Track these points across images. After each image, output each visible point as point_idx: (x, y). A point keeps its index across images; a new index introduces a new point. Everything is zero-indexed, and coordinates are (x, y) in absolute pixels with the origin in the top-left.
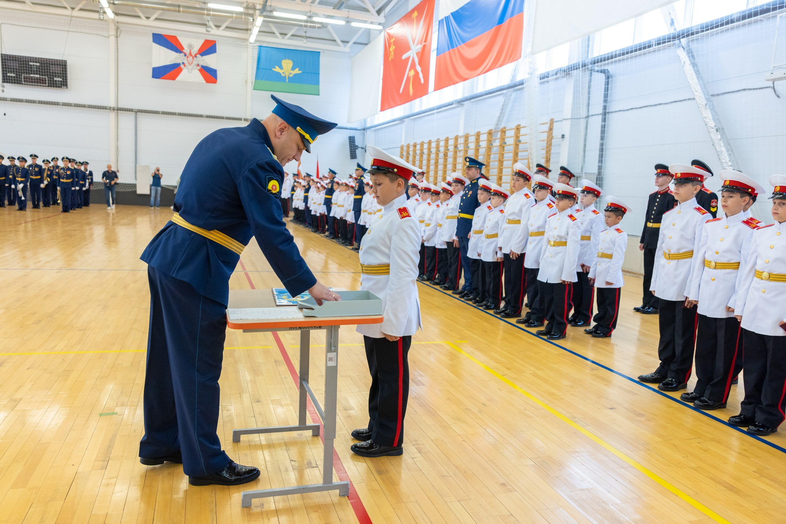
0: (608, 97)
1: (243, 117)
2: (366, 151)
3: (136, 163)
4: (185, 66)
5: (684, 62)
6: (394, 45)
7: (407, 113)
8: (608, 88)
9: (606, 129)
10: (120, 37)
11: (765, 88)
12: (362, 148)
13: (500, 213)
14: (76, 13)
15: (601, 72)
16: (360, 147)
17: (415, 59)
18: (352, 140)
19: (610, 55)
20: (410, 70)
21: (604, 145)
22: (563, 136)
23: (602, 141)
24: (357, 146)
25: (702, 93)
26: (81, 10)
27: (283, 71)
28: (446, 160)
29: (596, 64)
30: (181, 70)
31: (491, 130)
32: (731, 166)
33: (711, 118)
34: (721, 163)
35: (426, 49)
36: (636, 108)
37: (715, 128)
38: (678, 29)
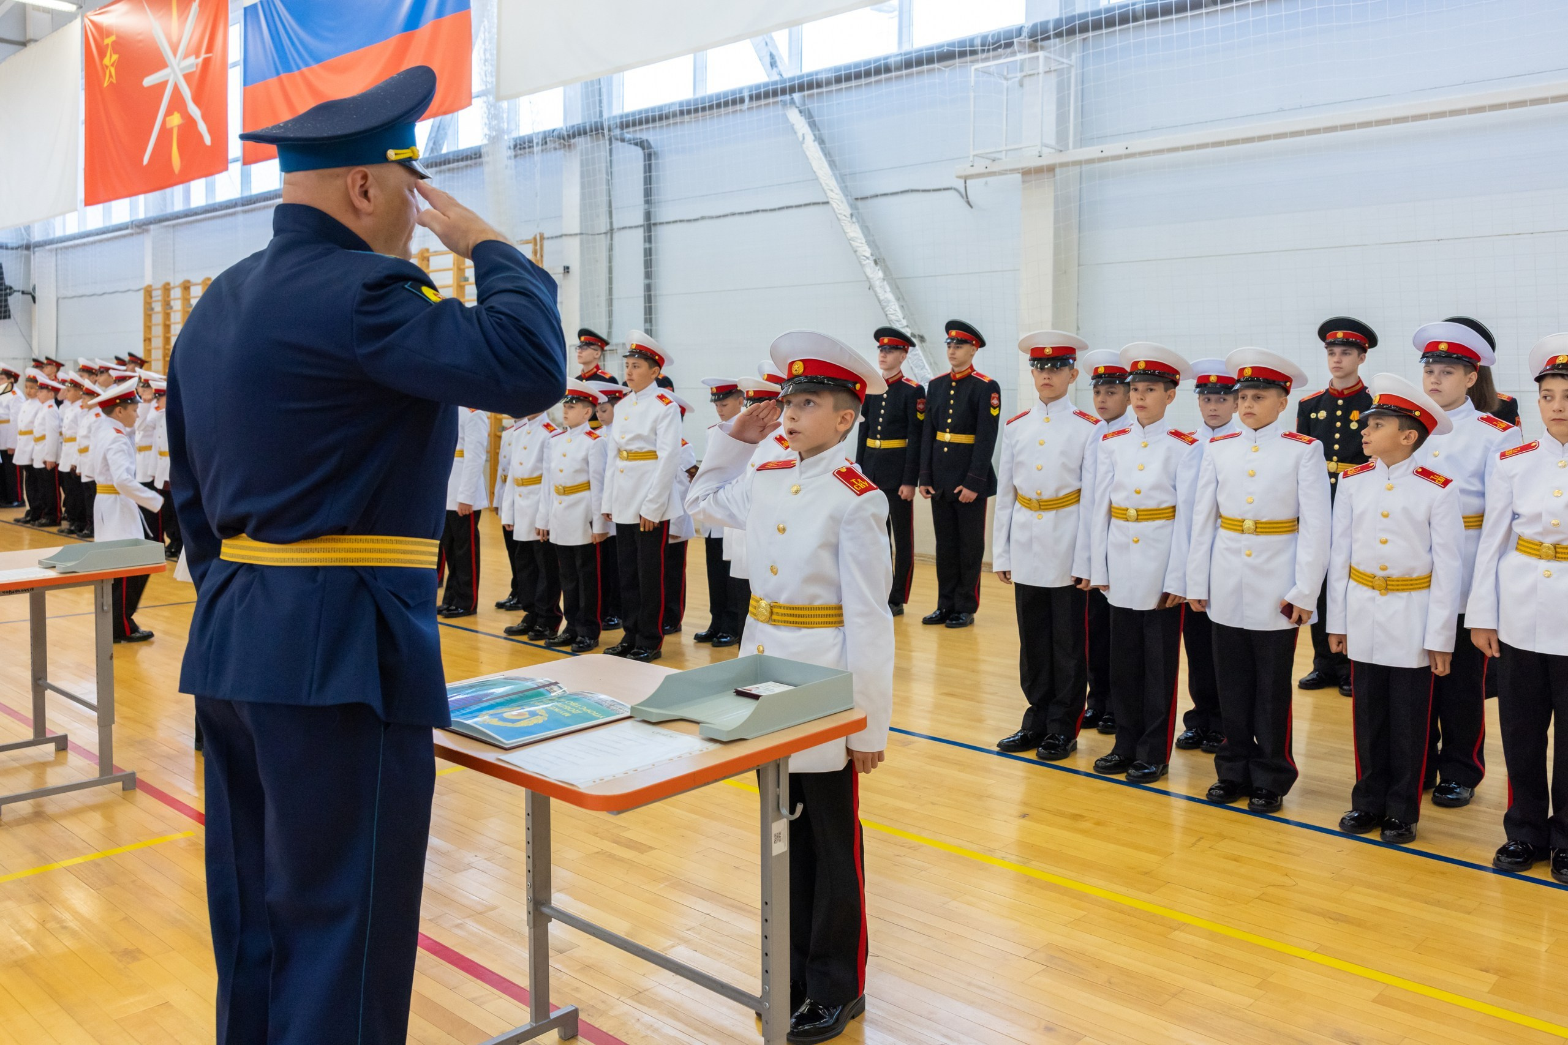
0: (652, 194)
2: (34, 299)
5: (803, 134)
6: (116, 53)
7: (153, 213)
8: (650, 176)
9: (653, 257)
11: (945, 189)
12: (23, 293)
13: (589, 440)
15: (636, 144)
16: (19, 291)
17: (179, 85)
19: (657, 113)
20: (169, 113)
21: (653, 288)
22: (567, 269)
23: (647, 281)
24: (11, 288)
25: (842, 195)
29: (631, 129)
32: (907, 326)
33: (864, 241)
34: (889, 321)
35: (215, 66)
36: (711, 218)
37: (872, 258)
38: (787, 75)
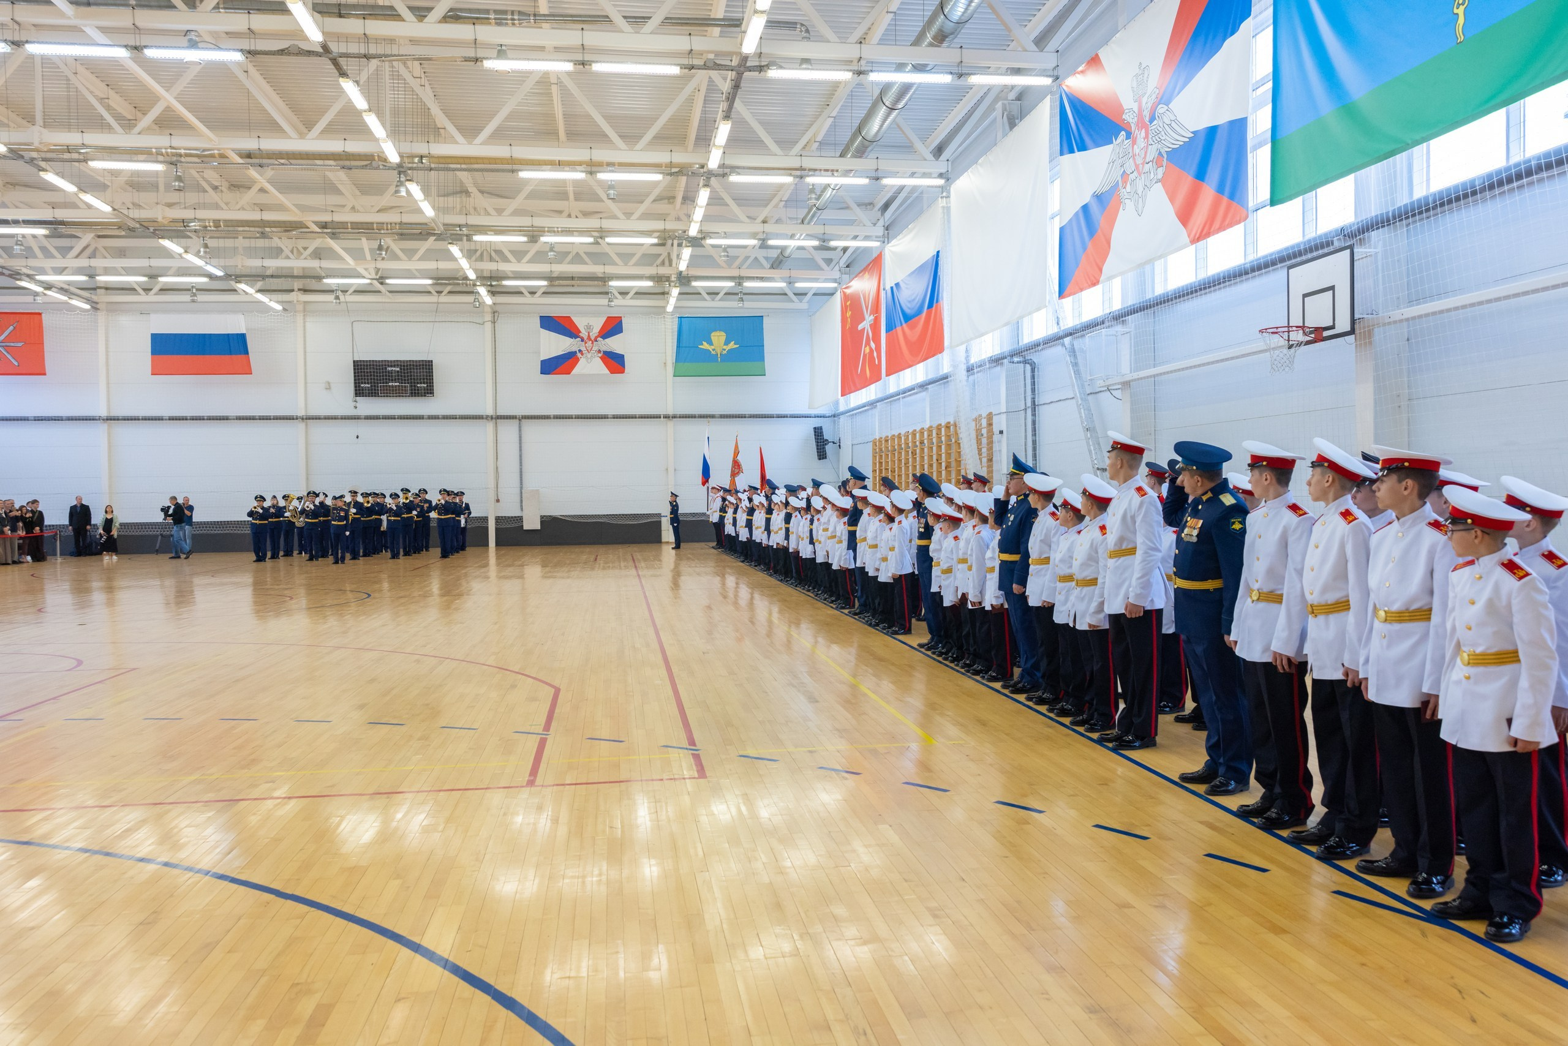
0: (1036, 388)
1: (662, 412)
2: (840, 446)
3: (521, 488)
4: (582, 354)
6: (850, 310)
7: (880, 395)
8: (1034, 381)
9: (1036, 421)
10: (499, 321)
12: (834, 443)
14: (444, 298)
15: (1025, 362)
16: (831, 442)
18: (818, 432)
20: (865, 347)
22: (1001, 432)
24: (826, 440)
25: (1078, 393)
26: (450, 292)
27: (713, 347)
28: (914, 459)
30: (578, 360)
31: (949, 423)
37: (1086, 428)
38: (1062, 328)
